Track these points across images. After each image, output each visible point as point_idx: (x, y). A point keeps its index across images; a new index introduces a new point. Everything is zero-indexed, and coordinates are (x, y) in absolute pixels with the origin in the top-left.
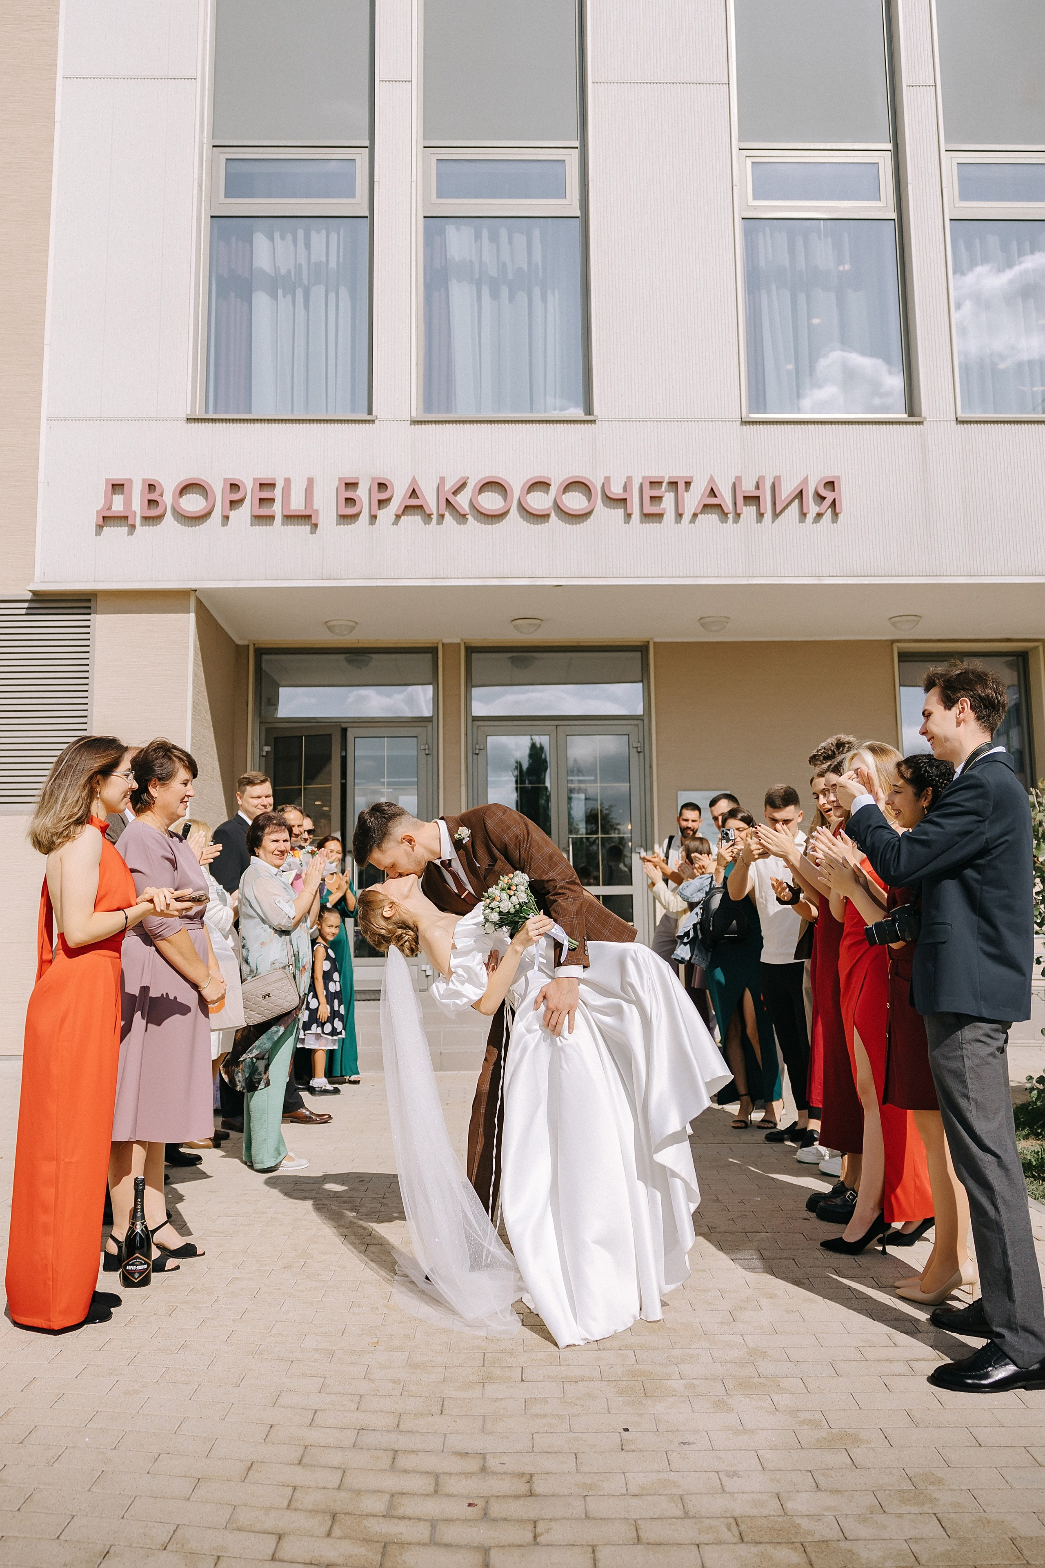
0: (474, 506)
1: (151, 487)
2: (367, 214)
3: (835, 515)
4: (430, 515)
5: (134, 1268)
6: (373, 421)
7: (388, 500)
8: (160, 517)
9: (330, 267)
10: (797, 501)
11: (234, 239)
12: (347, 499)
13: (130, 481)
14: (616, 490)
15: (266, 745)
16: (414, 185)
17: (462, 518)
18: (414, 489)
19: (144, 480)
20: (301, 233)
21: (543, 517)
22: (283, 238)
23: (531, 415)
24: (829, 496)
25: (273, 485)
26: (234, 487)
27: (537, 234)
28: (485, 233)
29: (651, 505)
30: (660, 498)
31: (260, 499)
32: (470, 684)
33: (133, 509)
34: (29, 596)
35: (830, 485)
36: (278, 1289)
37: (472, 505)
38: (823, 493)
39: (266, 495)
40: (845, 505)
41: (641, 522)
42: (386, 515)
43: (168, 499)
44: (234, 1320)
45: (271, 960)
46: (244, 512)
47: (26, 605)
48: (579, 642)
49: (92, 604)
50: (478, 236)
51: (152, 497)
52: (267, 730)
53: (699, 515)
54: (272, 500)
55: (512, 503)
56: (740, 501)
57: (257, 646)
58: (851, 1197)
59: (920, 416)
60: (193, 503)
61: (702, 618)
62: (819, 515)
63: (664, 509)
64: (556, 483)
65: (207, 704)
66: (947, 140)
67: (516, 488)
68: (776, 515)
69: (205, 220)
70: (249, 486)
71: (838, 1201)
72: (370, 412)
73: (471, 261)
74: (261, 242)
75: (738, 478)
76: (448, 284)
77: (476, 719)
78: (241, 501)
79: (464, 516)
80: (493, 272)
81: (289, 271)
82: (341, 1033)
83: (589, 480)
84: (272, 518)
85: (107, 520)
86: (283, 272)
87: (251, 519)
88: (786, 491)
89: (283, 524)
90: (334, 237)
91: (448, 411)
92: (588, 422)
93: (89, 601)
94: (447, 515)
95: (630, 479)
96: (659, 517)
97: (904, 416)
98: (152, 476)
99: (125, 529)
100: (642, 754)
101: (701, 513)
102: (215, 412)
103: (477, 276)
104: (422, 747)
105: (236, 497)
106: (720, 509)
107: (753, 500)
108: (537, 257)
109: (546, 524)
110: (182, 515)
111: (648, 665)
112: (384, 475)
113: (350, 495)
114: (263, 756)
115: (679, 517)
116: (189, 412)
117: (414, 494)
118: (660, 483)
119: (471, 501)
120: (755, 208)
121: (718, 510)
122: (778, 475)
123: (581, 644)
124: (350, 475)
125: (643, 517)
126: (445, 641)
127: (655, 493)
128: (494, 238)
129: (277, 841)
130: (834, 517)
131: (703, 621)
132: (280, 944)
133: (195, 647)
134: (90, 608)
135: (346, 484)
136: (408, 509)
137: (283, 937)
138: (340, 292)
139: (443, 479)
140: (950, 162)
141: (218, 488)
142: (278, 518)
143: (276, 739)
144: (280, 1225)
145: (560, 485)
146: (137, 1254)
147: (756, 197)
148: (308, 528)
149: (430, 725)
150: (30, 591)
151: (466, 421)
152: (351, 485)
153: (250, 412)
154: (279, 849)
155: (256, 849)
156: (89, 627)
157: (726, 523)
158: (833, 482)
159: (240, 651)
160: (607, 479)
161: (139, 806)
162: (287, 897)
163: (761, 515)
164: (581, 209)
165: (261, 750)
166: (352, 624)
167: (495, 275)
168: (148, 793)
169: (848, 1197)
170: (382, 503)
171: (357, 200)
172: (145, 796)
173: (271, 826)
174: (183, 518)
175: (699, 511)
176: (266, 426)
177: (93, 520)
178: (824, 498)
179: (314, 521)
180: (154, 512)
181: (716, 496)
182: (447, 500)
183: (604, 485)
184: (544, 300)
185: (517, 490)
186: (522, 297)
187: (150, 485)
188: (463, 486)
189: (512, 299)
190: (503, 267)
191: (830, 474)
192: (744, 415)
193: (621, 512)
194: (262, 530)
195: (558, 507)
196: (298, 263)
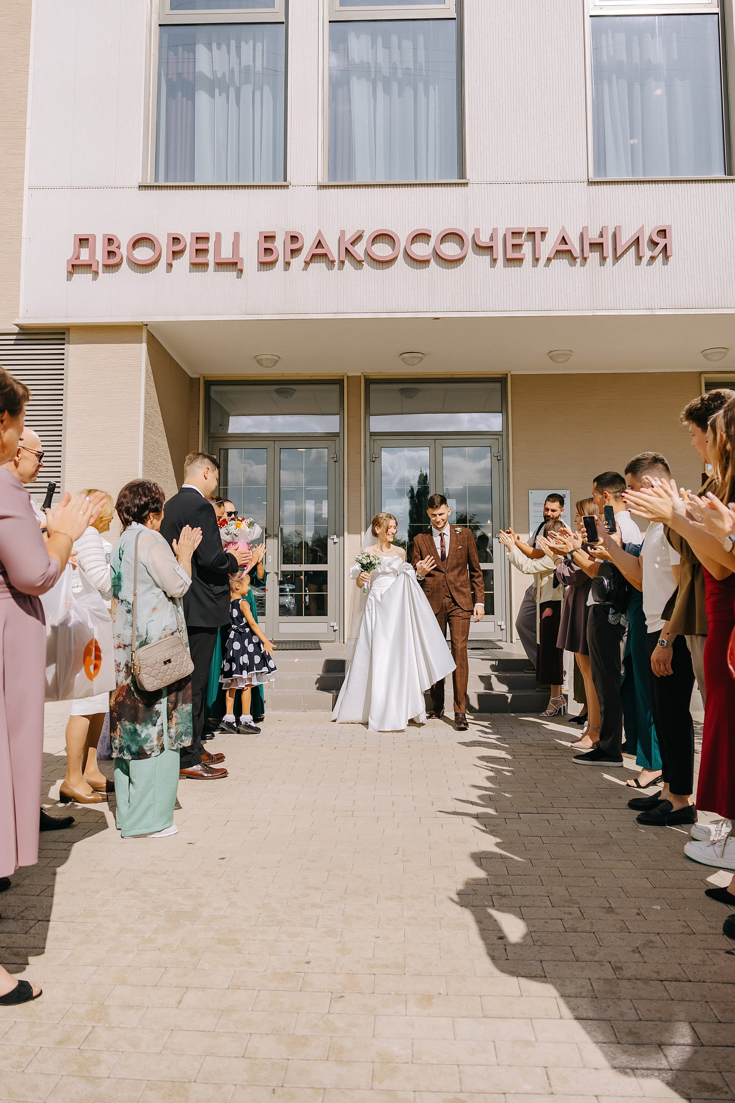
0: (369, 255)
2: (284, 20)
3: (666, 257)
4: (333, 262)
6: (287, 187)
7: (299, 250)
8: (118, 265)
9: (256, 71)
10: (633, 249)
11: (180, 50)
12: (265, 249)
13: (94, 236)
14: (484, 239)
17: (358, 263)
18: (320, 241)
19: (104, 235)
20: (233, 44)
21: (424, 263)
22: (219, 48)
23: (416, 180)
24: (662, 242)
25: (206, 239)
26: (176, 240)
28: (380, 40)
29: (513, 252)
30: (520, 246)
31: (197, 250)
32: (368, 413)
33: (97, 258)
34: (16, 330)
35: (662, 232)
37: (367, 254)
38: (656, 239)
39: (201, 246)
40: (674, 249)
41: (505, 266)
42: (298, 262)
43: (124, 251)
46: (185, 261)
47: (14, 337)
48: (452, 375)
49: (66, 337)
51: (112, 248)
52: (213, 442)
53: (553, 260)
54: (206, 251)
55: (399, 251)
56: (587, 247)
57: (206, 379)
60: (143, 254)
61: (551, 352)
62: (653, 258)
63: (524, 255)
64: (435, 235)
67: (403, 238)
68: (616, 259)
69: (155, 29)
70: (188, 240)
72: (285, 180)
73: (369, 63)
74: (202, 51)
75: (585, 228)
76: (349, 80)
77: (372, 434)
78: (182, 252)
79: (360, 262)
80: (386, 72)
81: (224, 74)
83: (462, 231)
84: (206, 265)
85: (75, 268)
86: (219, 75)
87: (190, 267)
88: (625, 238)
89: (215, 271)
91: (349, 177)
92: (461, 184)
93: (64, 333)
94: (347, 261)
95: (495, 230)
96: (519, 261)
97: (723, 175)
98: (111, 232)
99: (90, 275)
100: (501, 461)
101: (554, 258)
102: (164, 180)
103: (373, 77)
104: (332, 456)
105: (177, 248)
106: (570, 254)
107: (597, 246)
108: (422, 58)
109: (427, 268)
110: (135, 263)
111: (506, 392)
112: (295, 228)
113: (268, 245)
115: (535, 262)
116: (141, 181)
117: (319, 244)
118: (521, 233)
119: (366, 250)
120: (601, 7)
121: (568, 255)
122: (618, 225)
123: (454, 377)
124: (268, 229)
125: (506, 262)
126: (349, 374)
127: (517, 241)
128: (387, 45)
130: (666, 259)
131: (552, 354)
133: (147, 371)
134: (64, 339)
135: (265, 237)
136: (314, 257)
138: (264, 90)
139: (343, 232)
141: (163, 241)
142: (212, 265)
143: (220, 450)
145: (438, 237)
148: (235, 273)
149: (337, 439)
150: (17, 325)
151: (363, 185)
152: (269, 238)
153: (193, 181)
156: (64, 354)
157: (575, 266)
158: (665, 231)
159: (193, 382)
160: (477, 230)
163: (604, 259)
164: (457, 11)
166: (275, 358)
167: (388, 75)
170: (294, 252)
171: (276, 9)
174: (139, 267)
175: (552, 256)
176: (205, 191)
177: (64, 269)
178: (657, 244)
179: (239, 267)
180: (112, 261)
181: (566, 244)
182: (346, 248)
183: (474, 235)
184: (427, 95)
185: (403, 240)
186: (409, 92)
187: (109, 240)
188: (360, 237)
189: (400, 95)
190: (393, 68)
191: (662, 224)
192: (591, 175)
193: (487, 259)
194: (198, 275)
195: (437, 255)
196: (231, 67)
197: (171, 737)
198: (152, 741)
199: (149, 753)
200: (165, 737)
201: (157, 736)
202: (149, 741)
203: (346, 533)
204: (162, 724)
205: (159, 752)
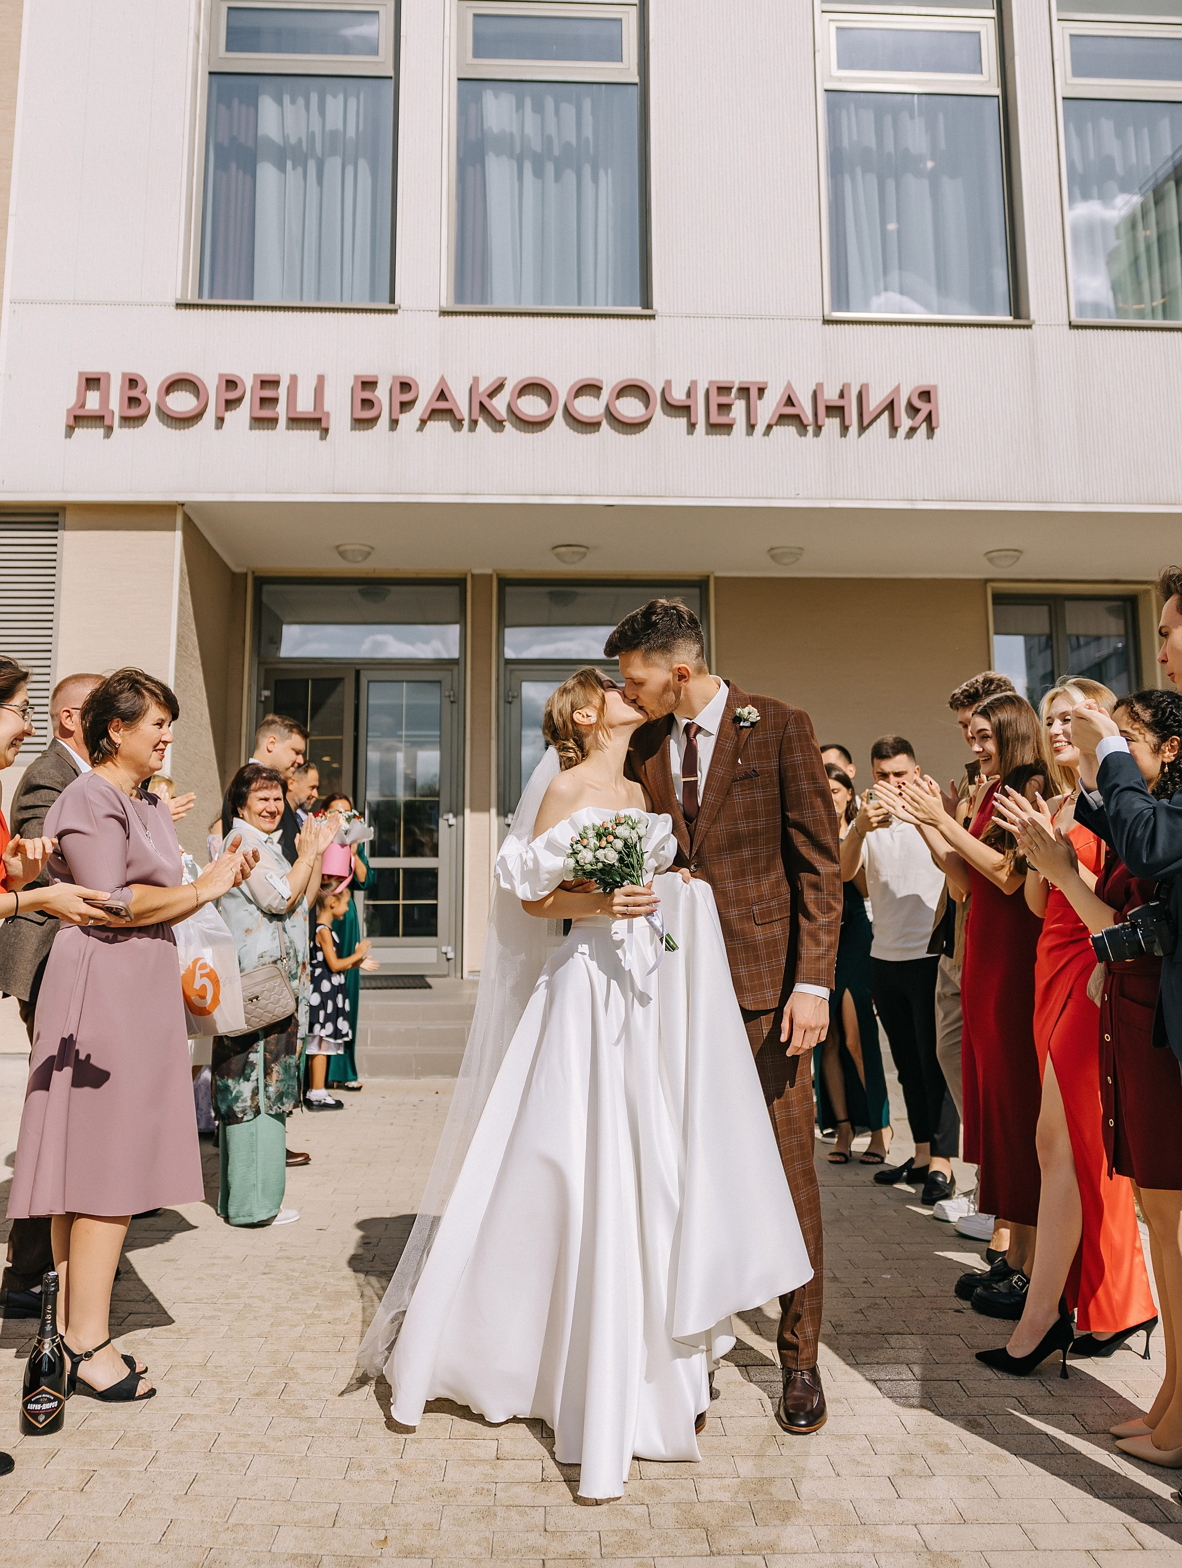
0: (513, 411)
1: (133, 382)
2: (391, 73)
3: (931, 430)
4: (460, 421)
5: (38, 1407)
6: (395, 311)
7: (411, 403)
8: (142, 418)
9: (347, 136)
10: (886, 413)
11: (236, 102)
12: (363, 401)
13: (108, 375)
14: (678, 395)
15: (266, 688)
16: (447, 40)
17: (497, 424)
18: (442, 390)
19: (124, 375)
20: (314, 98)
21: (591, 426)
22: (293, 102)
23: (579, 308)
24: (925, 408)
25: (275, 383)
26: (231, 384)
27: (587, 104)
28: (528, 102)
29: (719, 414)
30: (728, 406)
31: (261, 399)
32: (503, 624)
33: (111, 407)
35: (926, 395)
36: (244, 1436)
37: (510, 410)
38: (917, 403)
39: (268, 393)
40: (943, 418)
41: (707, 433)
42: (409, 420)
43: (152, 397)
44: (176, 1499)
45: (259, 951)
46: (241, 416)
48: (628, 575)
49: (60, 519)
50: (520, 106)
51: (135, 393)
52: (267, 671)
53: (774, 427)
54: (275, 400)
55: (557, 408)
56: (822, 411)
57: (256, 574)
58: (1020, 1284)
59: (1028, 318)
60: (181, 402)
61: (772, 549)
62: (913, 430)
63: (734, 419)
64: (608, 387)
65: (196, 638)
66: (1059, 9)
67: (562, 391)
68: (862, 428)
69: (203, 78)
70: (249, 383)
71: (1001, 1287)
72: (392, 300)
73: (511, 134)
74: (267, 106)
75: (820, 386)
76: (484, 160)
77: (509, 662)
78: (239, 400)
79: (501, 422)
80: (537, 147)
81: (300, 140)
82: (347, 1035)
83: (647, 384)
84: (274, 421)
85: (79, 420)
86: (293, 141)
87: (250, 421)
88: (875, 401)
89: (288, 428)
90: (352, 102)
91: (483, 301)
92: (645, 316)
93: (57, 515)
94: (481, 421)
95: (694, 383)
96: (727, 428)
97: (1009, 319)
98: (133, 369)
99: (101, 431)
101: (776, 424)
102: (211, 296)
103: (518, 151)
104: (447, 694)
105: (232, 395)
106: (798, 422)
107: (836, 410)
108: (588, 132)
109: (597, 433)
110: (168, 415)
111: (708, 600)
112: (407, 372)
113: (367, 395)
114: (261, 702)
115: (750, 429)
116: (179, 296)
117: (442, 396)
118: (729, 389)
119: (509, 406)
120: (840, 79)
121: (795, 421)
122: (865, 382)
123: (632, 578)
124: (367, 371)
125: (709, 428)
126: (476, 571)
127: (724, 400)
128: (538, 108)
129: (266, 799)
130: (930, 432)
131: (773, 552)
132: (271, 931)
133: (181, 571)
134: (57, 523)
135: (363, 383)
136: (434, 414)
137: (274, 922)
138: (359, 166)
139: (476, 380)
140: (1062, 32)
141: (212, 385)
142: (282, 422)
143: (277, 682)
144: (255, 1318)
145: (613, 390)
146: (44, 1387)
147: (841, 66)
148: (317, 433)
149: (455, 668)
151: (504, 314)
152: (369, 384)
153: (252, 298)
154: (269, 810)
155: (239, 809)
156: (56, 545)
157: (805, 436)
158: (929, 392)
159: (236, 580)
160: (668, 383)
161: (96, 755)
162: (282, 872)
163: (845, 429)
164: (639, 74)
165: (259, 695)
166: (364, 548)
167: (538, 149)
168: (109, 738)
169: (1015, 1282)
170: (406, 406)
171: (380, 58)
172: (104, 742)
173: (259, 780)
174: (174, 421)
175: (774, 422)
176: (269, 314)
177: (62, 421)
178: (917, 410)
179: (324, 425)
180: (135, 412)
181: (793, 405)
182: (481, 403)
183: (663, 389)
184: (595, 180)
185: (562, 394)
186: (570, 176)
187: (131, 381)
188: (499, 388)
189: (558, 178)
190: (548, 141)
191: (925, 382)
192: (826, 312)
193: (683, 421)
194: (262, 435)
195: (610, 415)
196: (310, 131)
197: (268, 1098)
198: (244, 1101)
199: (240, 1116)
200: (261, 1096)
201: (251, 1094)
202: (240, 1101)
203: (467, 811)
204: (257, 1080)
205: (253, 1116)
